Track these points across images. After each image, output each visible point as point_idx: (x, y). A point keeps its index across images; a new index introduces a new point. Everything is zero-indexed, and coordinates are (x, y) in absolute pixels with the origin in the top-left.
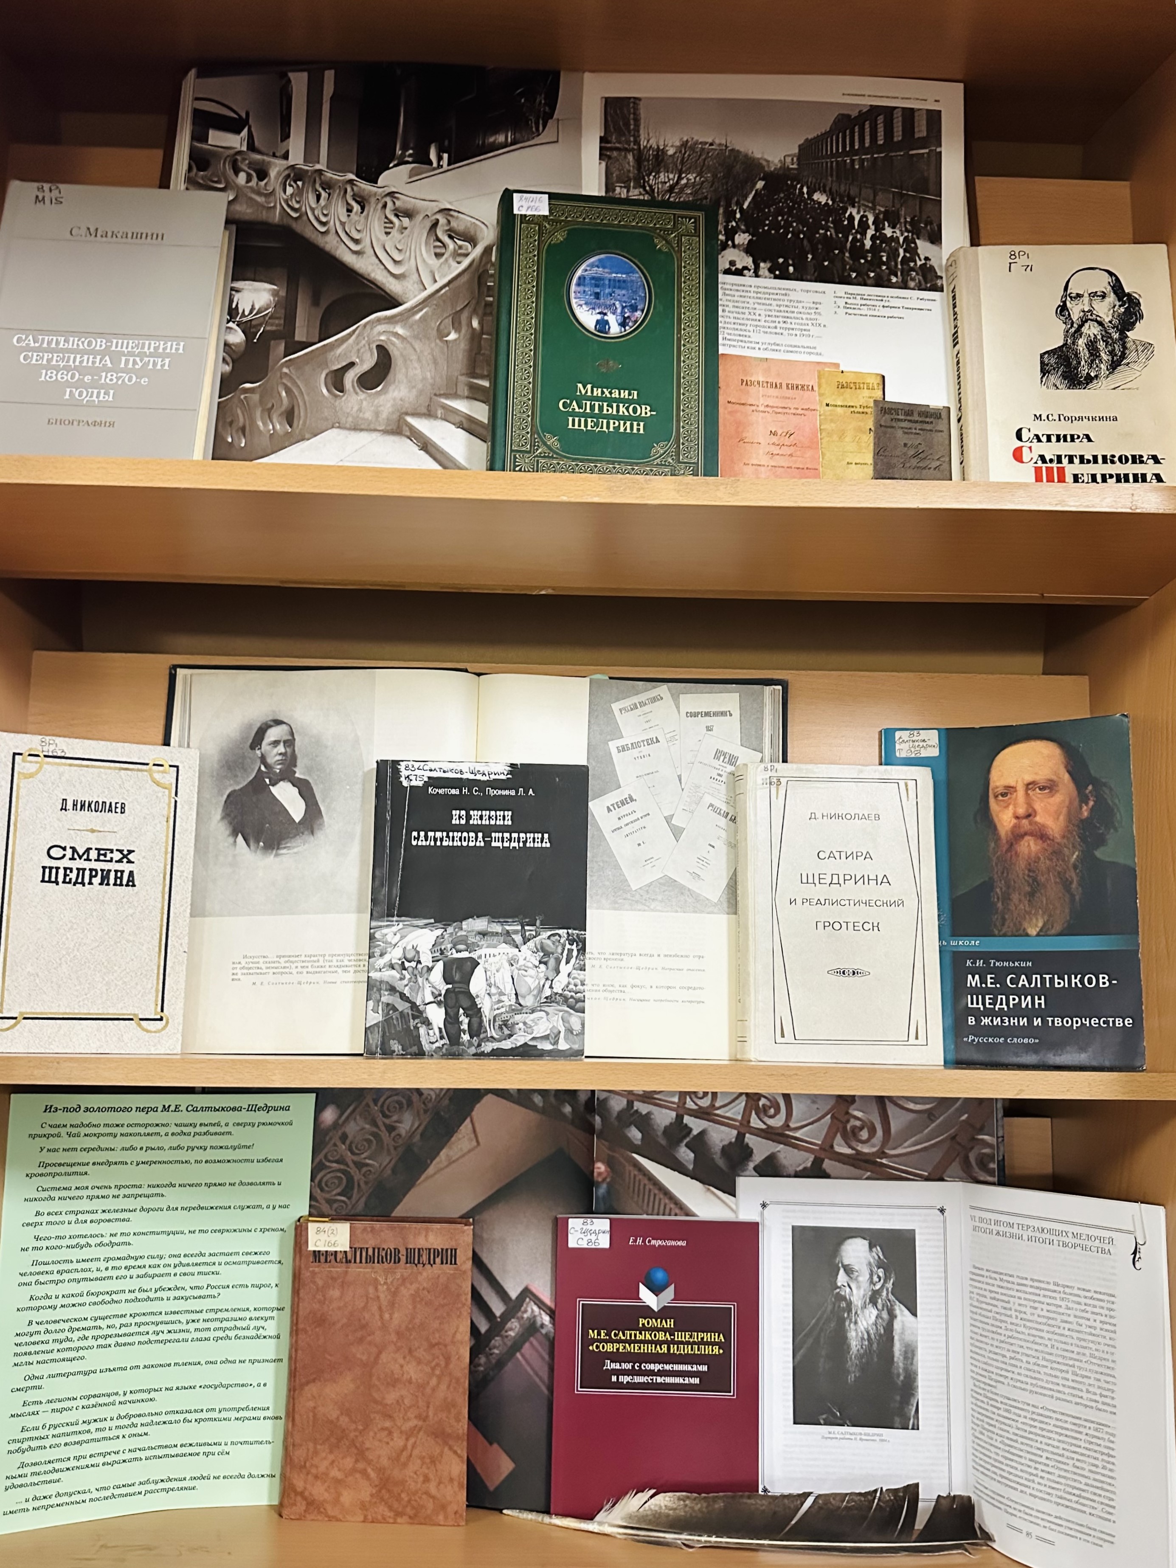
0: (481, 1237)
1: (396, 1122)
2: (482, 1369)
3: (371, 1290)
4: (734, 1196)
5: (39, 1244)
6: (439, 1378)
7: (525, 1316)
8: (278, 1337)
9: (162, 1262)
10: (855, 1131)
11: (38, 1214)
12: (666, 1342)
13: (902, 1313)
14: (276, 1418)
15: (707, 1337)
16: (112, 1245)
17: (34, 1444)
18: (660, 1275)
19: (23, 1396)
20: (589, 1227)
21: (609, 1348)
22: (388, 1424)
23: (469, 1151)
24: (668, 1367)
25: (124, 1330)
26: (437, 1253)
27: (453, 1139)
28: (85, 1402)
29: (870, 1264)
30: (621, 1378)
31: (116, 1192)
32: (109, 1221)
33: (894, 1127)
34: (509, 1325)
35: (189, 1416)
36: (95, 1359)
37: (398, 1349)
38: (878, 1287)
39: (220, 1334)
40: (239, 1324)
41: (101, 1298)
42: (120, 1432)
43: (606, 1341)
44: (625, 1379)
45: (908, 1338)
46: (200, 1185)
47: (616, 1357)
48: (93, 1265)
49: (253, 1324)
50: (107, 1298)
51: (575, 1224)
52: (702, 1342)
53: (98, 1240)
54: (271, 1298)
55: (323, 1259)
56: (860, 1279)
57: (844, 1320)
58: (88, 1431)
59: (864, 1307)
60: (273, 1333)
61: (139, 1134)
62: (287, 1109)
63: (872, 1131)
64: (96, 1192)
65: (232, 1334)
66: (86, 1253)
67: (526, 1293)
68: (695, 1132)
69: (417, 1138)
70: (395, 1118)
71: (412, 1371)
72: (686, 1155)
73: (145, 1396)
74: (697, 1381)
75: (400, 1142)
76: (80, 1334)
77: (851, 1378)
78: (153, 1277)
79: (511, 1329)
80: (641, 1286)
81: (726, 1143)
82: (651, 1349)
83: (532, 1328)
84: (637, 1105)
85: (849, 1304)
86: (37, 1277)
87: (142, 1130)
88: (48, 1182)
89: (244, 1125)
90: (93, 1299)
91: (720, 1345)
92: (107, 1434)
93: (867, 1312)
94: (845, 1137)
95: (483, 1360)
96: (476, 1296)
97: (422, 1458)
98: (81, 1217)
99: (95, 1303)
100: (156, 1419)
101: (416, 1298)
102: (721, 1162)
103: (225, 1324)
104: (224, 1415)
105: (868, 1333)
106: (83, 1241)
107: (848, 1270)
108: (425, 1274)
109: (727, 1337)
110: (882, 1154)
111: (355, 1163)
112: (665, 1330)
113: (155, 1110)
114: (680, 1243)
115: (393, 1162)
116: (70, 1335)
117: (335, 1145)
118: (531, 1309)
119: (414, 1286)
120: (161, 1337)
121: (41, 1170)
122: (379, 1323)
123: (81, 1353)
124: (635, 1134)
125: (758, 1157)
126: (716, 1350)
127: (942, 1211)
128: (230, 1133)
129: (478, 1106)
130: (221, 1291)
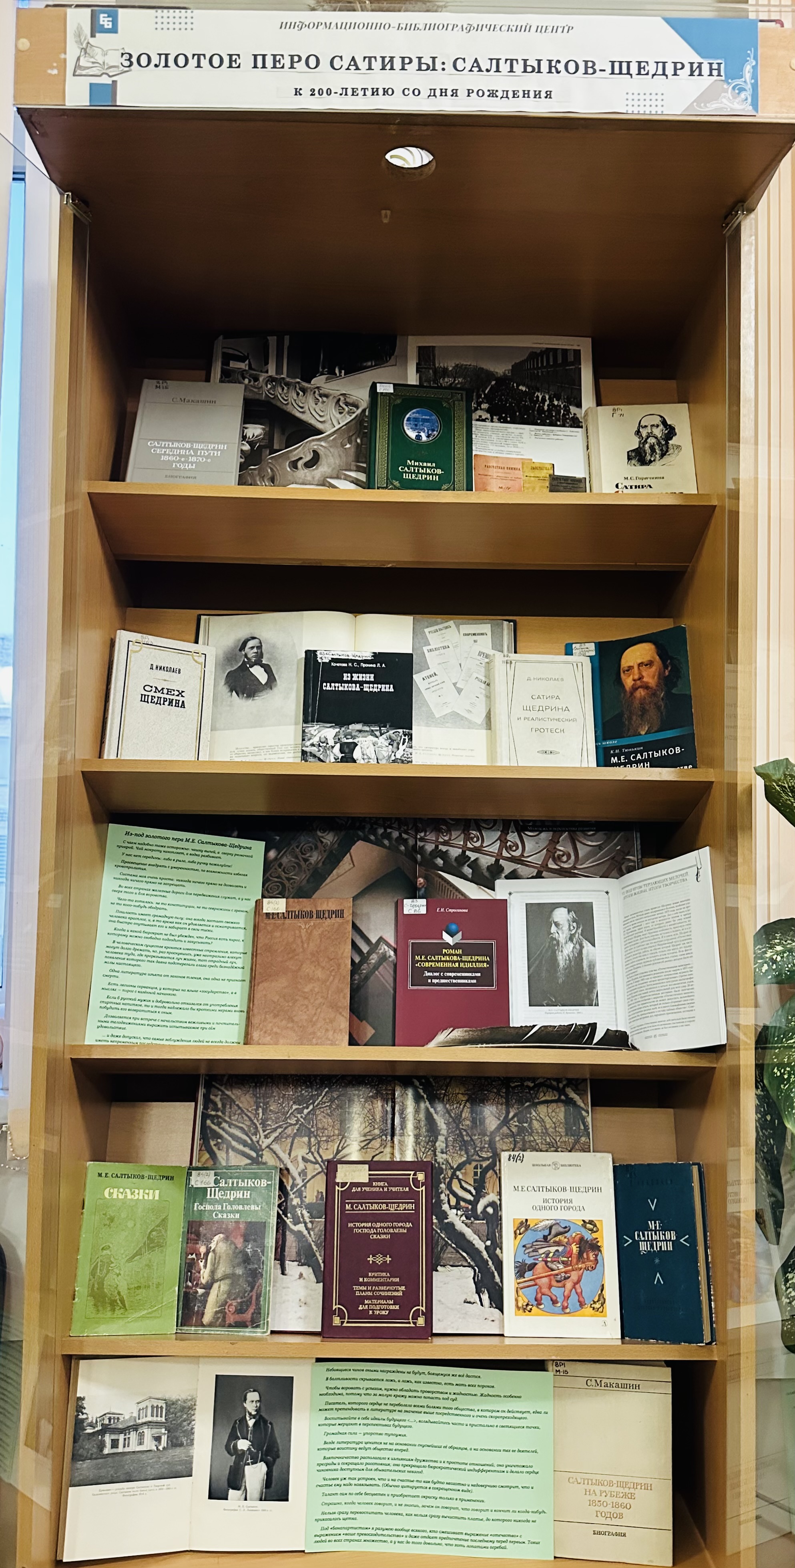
0: (357, 914)
1: (310, 857)
2: (356, 982)
3: (297, 932)
4: (494, 890)
5: (120, 902)
6: (334, 976)
7: (380, 951)
8: (243, 968)
9: (182, 921)
10: (559, 857)
11: (120, 886)
12: (457, 961)
13: (587, 945)
14: (241, 1011)
15: (480, 958)
16: (157, 908)
17: (114, 1006)
18: (454, 927)
19: (108, 980)
20: (415, 903)
21: (427, 965)
22: (306, 1002)
23: (350, 870)
24: (459, 974)
25: (161, 955)
26: (333, 912)
27: (341, 864)
28: (140, 989)
29: (568, 920)
30: (434, 981)
31: (160, 881)
32: (156, 896)
33: (580, 855)
34: (371, 957)
35: (194, 1007)
36: (146, 967)
37: (312, 962)
38: (573, 932)
39: (212, 964)
40: (222, 959)
41: (150, 936)
42: (157, 1010)
43: (425, 961)
44: (435, 981)
45: (590, 958)
46: (203, 883)
47: (430, 970)
48: (147, 918)
49: (230, 960)
50: (153, 936)
51: (407, 902)
52: (478, 961)
53: (150, 905)
54: (240, 947)
55: (271, 917)
56: (564, 928)
57: (556, 950)
58: (141, 1005)
59: (566, 943)
60: (241, 966)
61: (173, 852)
62: (250, 848)
63: (569, 857)
64: (150, 880)
65: (218, 964)
66: (143, 911)
67: (381, 939)
68: (472, 859)
69: (320, 864)
70: (308, 855)
71: (319, 973)
72: (467, 871)
73: (171, 992)
74: (474, 981)
75: (311, 867)
76: (139, 952)
77: (560, 981)
78: (178, 928)
79: (373, 959)
80: (444, 933)
81: (489, 864)
82: (450, 965)
83: (384, 958)
84: (440, 847)
85: (558, 942)
86: (118, 919)
87: (175, 850)
88: (126, 871)
89: (228, 854)
90: (146, 935)
91: (487, 962)
92: (150, 1009)
93: (567, 945)
94: (554, 860)
95: (357, 977)
96: (354, 945)
97: (325, 1019)
98: (142, 891)
99: (147, 938)
100: (176, 1006)
101: (321, 936)
102: (486, 874)
103: (214, 959)
104: (213, 1008)
105: (569, 956)
106: (142, 904)
107: (557, 925)
108: (326, 923)
109: (491, 958)
110: (574, 868)
111: (286, 878)
112: (457, 955)
113: (182, 840)
114: (464, 911)
115: (307, 878)
116: (134, 952)
117: (276, 869)
118: (384, 948)
119: (321, 929)
120: (180, 961)
121: (122, 864)
122: (301, 950)
123: (139, 963)
124: (440, 862)
125: (507, 871)
126: (485, 965)
127: (607, 893)
128: (220, 858)
129: (353, 847)
130: (213, 941)
